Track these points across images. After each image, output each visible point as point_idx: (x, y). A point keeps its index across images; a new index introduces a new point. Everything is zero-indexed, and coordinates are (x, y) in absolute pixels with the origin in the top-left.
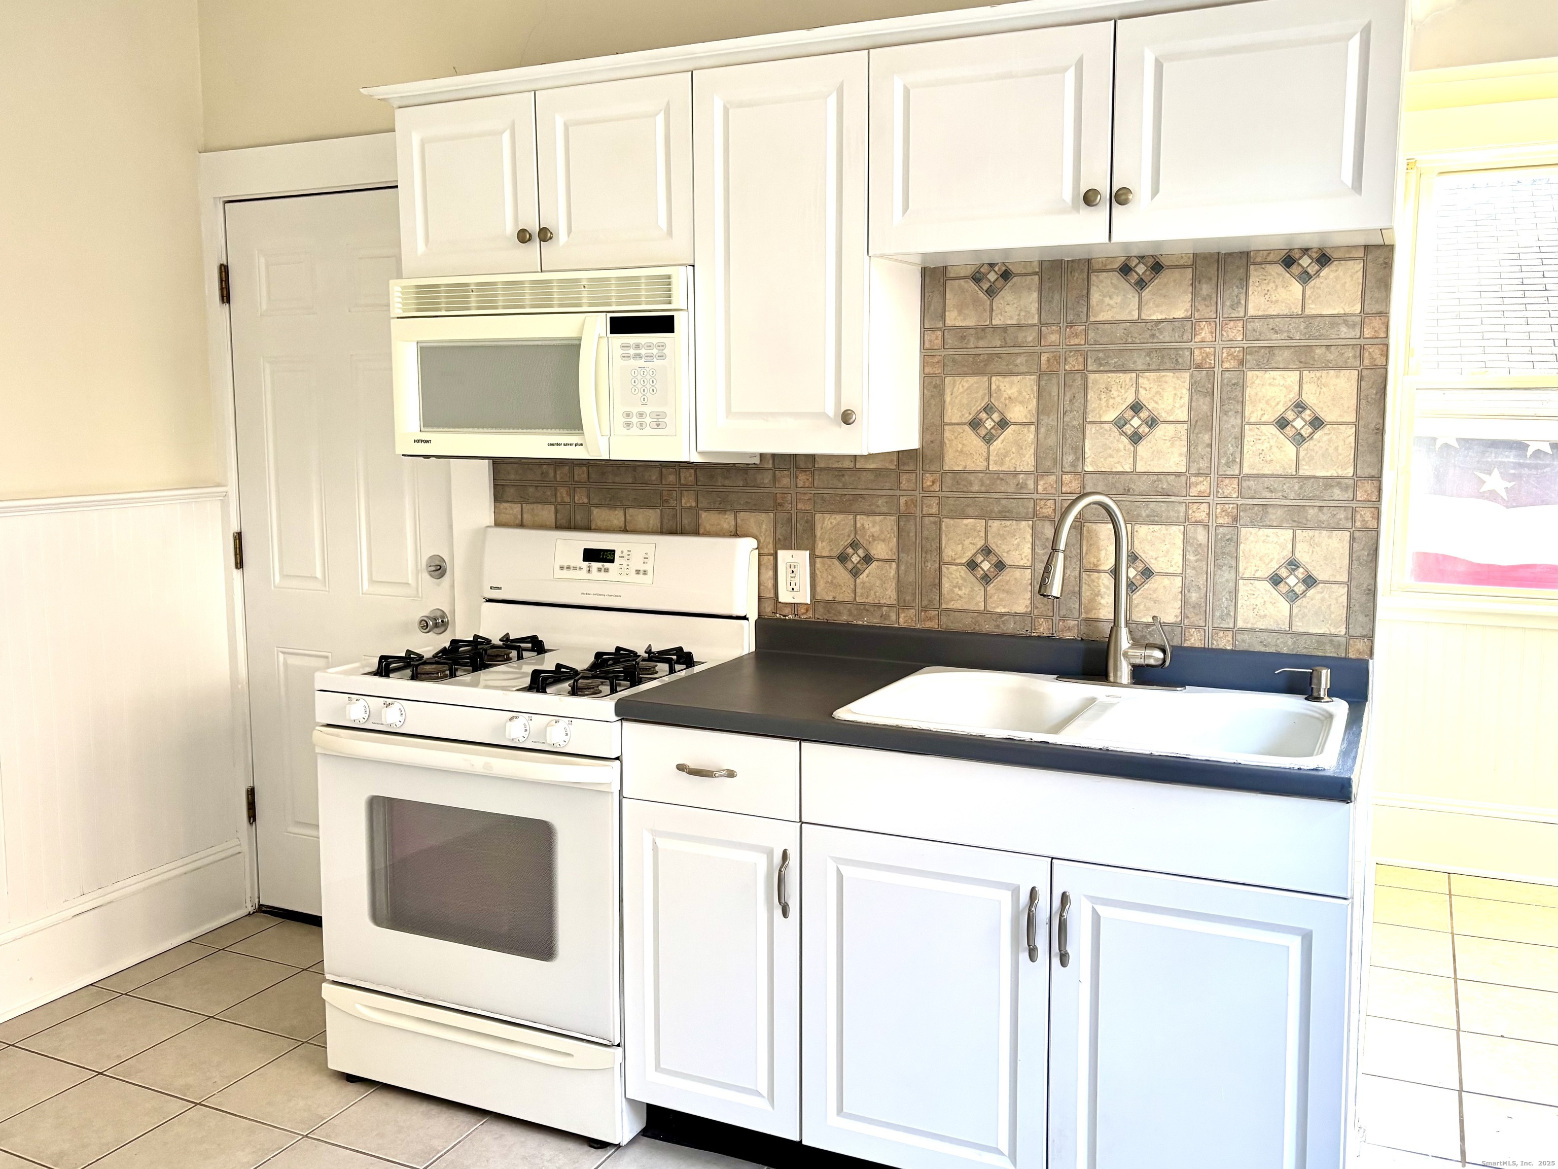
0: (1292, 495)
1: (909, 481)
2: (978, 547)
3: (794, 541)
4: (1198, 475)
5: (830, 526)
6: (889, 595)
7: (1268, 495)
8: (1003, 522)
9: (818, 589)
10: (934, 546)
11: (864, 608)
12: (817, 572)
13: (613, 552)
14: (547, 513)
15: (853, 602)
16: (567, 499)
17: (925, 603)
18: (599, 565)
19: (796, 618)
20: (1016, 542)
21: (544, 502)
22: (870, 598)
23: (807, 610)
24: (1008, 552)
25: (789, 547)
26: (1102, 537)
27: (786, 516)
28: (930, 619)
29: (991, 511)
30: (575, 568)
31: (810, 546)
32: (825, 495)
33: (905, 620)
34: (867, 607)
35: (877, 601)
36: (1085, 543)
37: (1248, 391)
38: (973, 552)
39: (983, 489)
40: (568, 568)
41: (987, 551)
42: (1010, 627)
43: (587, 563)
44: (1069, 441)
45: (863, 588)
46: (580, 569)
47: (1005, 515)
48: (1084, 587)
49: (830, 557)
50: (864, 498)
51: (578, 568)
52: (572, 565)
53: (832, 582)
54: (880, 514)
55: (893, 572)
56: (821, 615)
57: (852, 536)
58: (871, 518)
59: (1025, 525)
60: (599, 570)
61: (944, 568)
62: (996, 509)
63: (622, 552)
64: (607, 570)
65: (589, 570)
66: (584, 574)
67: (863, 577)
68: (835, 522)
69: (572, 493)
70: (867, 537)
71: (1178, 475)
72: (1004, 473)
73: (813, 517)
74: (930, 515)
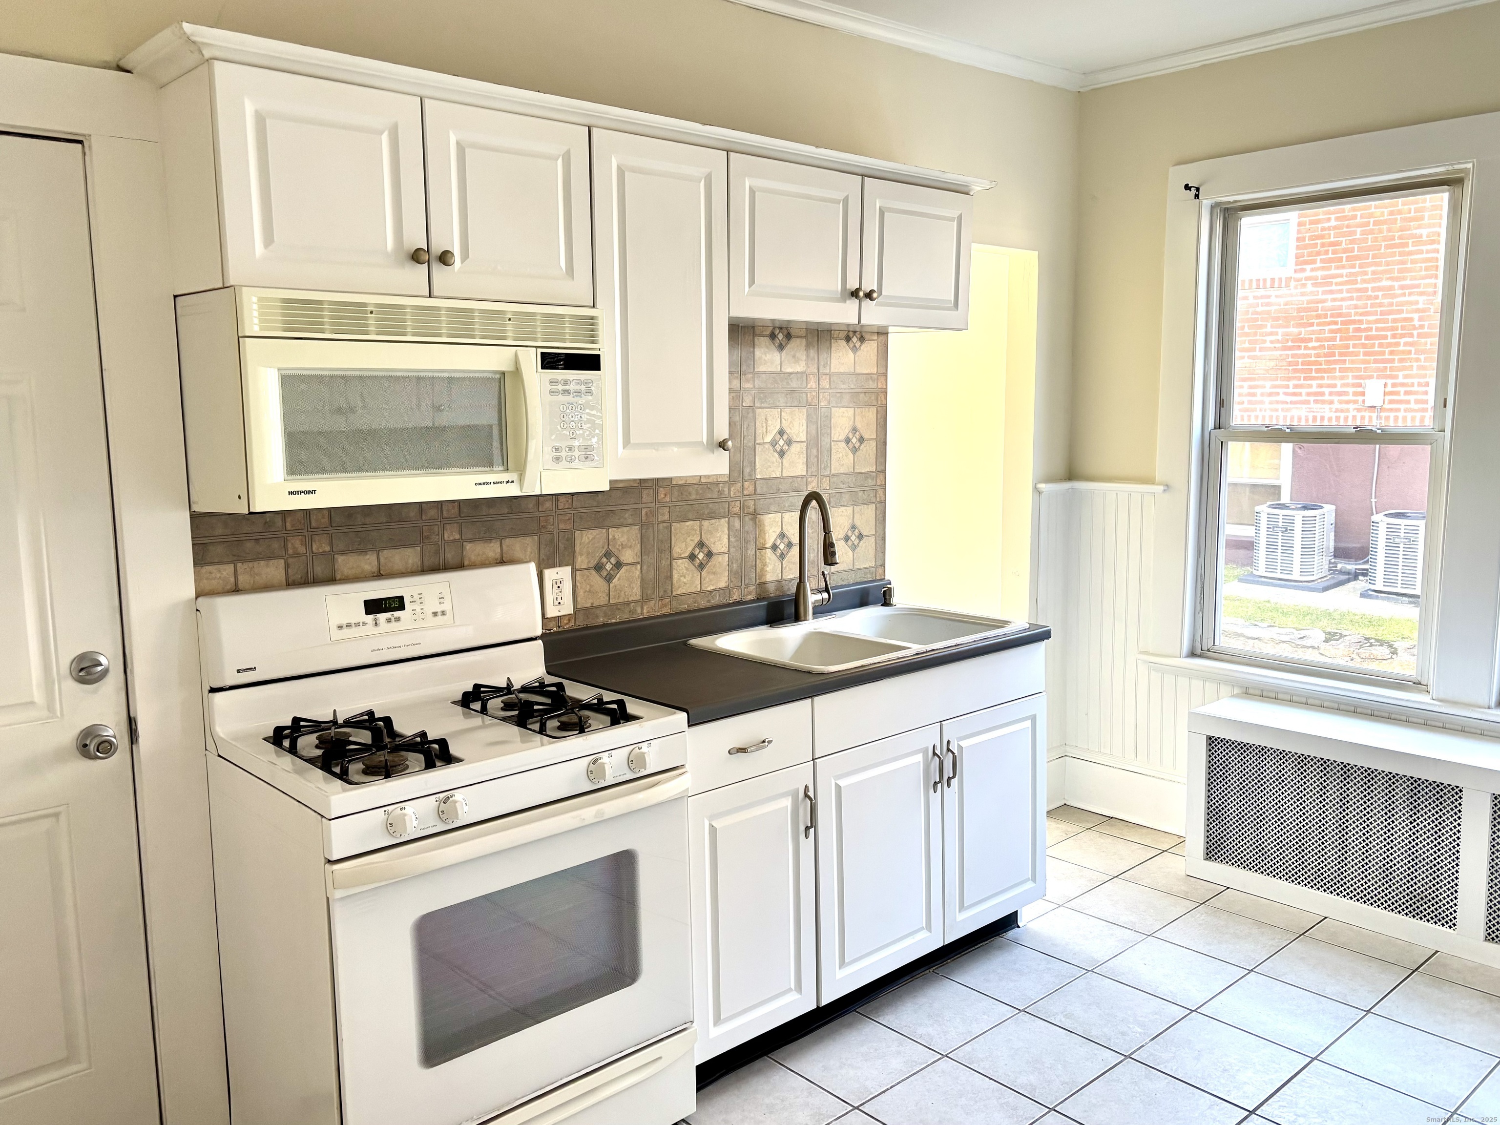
0: (852, 485)
1: (648, 495)
2: (696, 542)
3: (557, 560)
4: (811, 476)
5: (587, 541)
6: (635, 593)
7: (842, 486)
8: (711, 521)
9: (579, 599)
10: (667, 547)
11: (616, 607)
12: (578, 584)
13: (401, 599)
14: (274, 570)
15: (609, 605)
16: (302, 550)
17: (661, 593)
18: (388, 615)
19: (560, 630)
20: (718, 535)
21: (270, 557)
22: (622, 598)
23: (569, 620)
24: (714, 544)
25: (553, 566)
26: (766, 524)
27: (548, 537)
28: (665, 606)
29: (704, 514)
30: (357, 625)
31: (571, 562)
32: (583, 514)
33: (647, 610)
34: (619, 607)
35: (626, 600)
36: (757, 529)
37: (833, 420)
38: (693, 546)
39: (698, 497)
40: (349, 625)
41: (701, 545)
42: (716, 600)
43: (371, 616)
44: (747, 457)
45: (615, 591)
46: (364, 624)
47: (712, 516)
48: (758, 561)
49: (588, 569)
50: (614, 513)
51: (361, 624)
52: (353, 621)
53: (590, 591)
54: (627, 525)
55: (638, 573)
56: (581, 622)
57: (606, 547)
58: (620, 530)
59: (724, 521)
60: (389, 620)
61: (674, 563)
62: (706, 512)
63: (412, 596)
64: (398, 619)
65: (376, 623)
66: (370, 629)
67: (615, 581)
68: (591, 537)
69: (308, 542)
70: (617, 547)
71: (802, 477)
72: (710, 483)
73: (573, 534)
74: (664, 522)
